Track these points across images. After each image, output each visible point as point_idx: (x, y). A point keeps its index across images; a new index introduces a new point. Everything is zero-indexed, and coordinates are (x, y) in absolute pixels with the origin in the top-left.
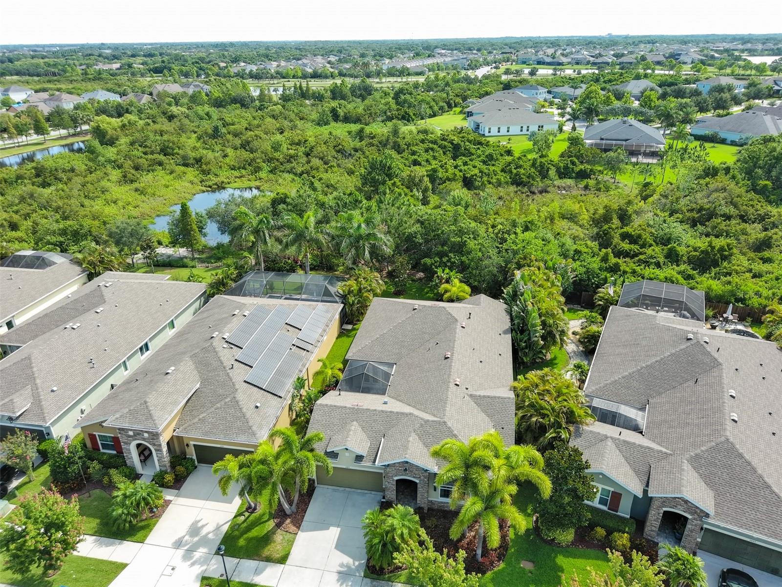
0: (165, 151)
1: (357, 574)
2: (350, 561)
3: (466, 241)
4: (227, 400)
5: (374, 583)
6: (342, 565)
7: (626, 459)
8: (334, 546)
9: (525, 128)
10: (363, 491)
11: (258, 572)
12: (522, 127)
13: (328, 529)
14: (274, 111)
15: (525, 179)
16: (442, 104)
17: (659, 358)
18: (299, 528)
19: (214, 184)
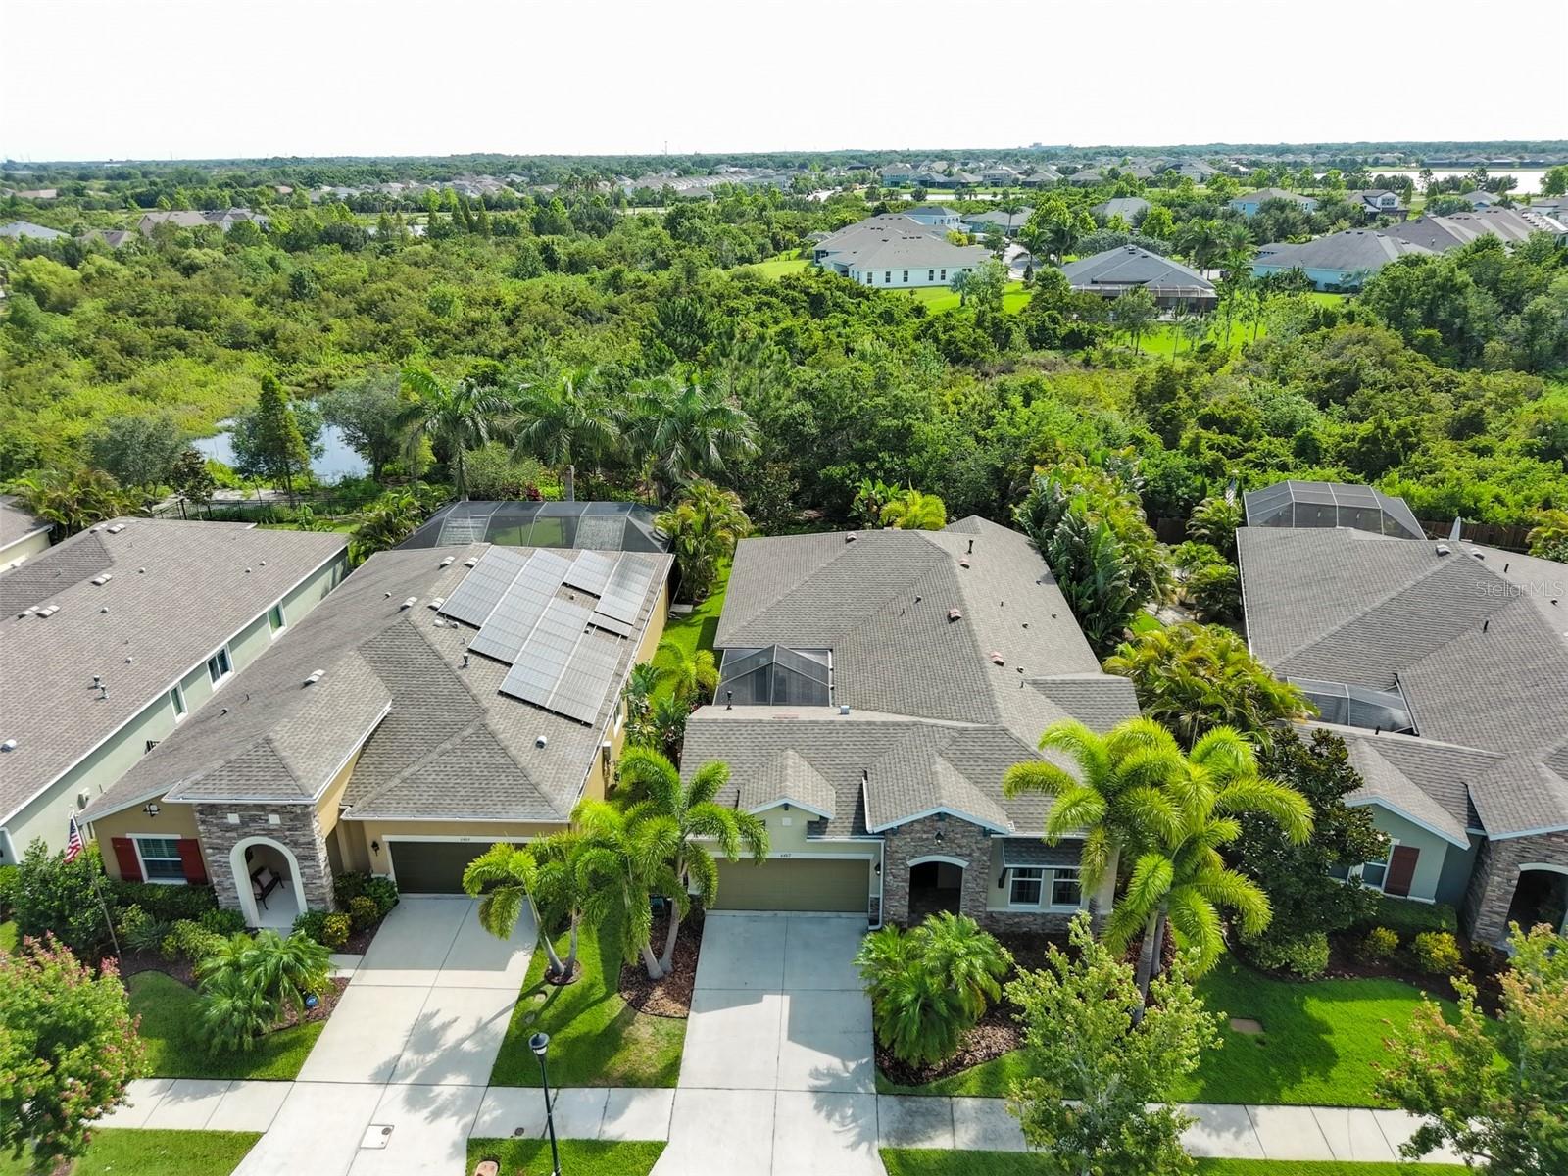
0: (186, 320)
1: (861, 1089)
2: (836, 1063)
3: (910, 425)
4: (466, 734)
5: (908, 1104)
6: (816, 1074)
7: (1411, 777)
8: (785, 1034)
9: (937, 275)
10: (819, 914)
11: (609, 1113)
12: (931, 272)
13: (760, 1000)
14: (416, 253)
15: (967, 350)
16: (760, 239)
17: (1394, 594)
18: (687, 1004)
19: (308, 381)
